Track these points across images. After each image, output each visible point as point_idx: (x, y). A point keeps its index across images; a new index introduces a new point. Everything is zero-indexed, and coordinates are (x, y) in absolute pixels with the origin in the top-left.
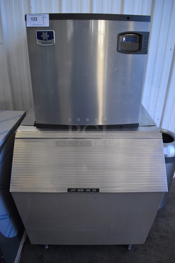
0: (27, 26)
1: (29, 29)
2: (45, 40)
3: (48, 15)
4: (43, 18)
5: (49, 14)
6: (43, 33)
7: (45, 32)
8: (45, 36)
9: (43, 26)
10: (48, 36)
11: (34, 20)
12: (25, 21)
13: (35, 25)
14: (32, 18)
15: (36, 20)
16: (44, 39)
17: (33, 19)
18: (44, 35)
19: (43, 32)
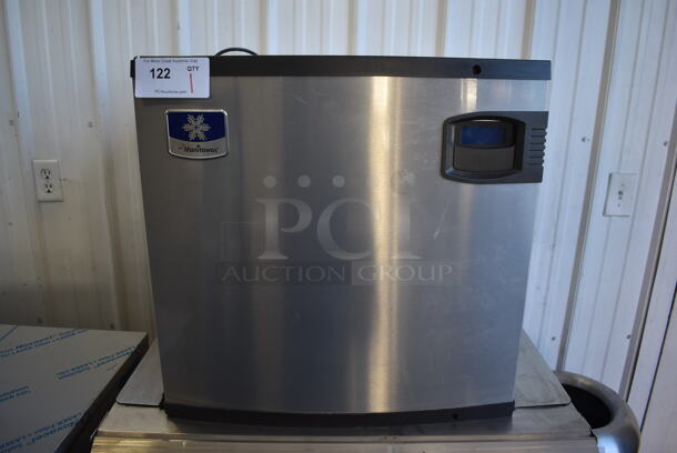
0: (137, 96)
1: (143, 105)
2: (197, 140)
3: (208, 60)
4: (189, 69)
5: (210, 57)
6: (191, 118)
7: (195, 115)
8: (197, 128)
9: (188, 95)
10: (206, 128)
11: (159, 77)
12: (131, 79)
13: (163, 92)
14: (153, 70)
15: (166, 77)
16: (192, 136)
17: (157, 73)
18: (193, 123)
19: (192, 113)
